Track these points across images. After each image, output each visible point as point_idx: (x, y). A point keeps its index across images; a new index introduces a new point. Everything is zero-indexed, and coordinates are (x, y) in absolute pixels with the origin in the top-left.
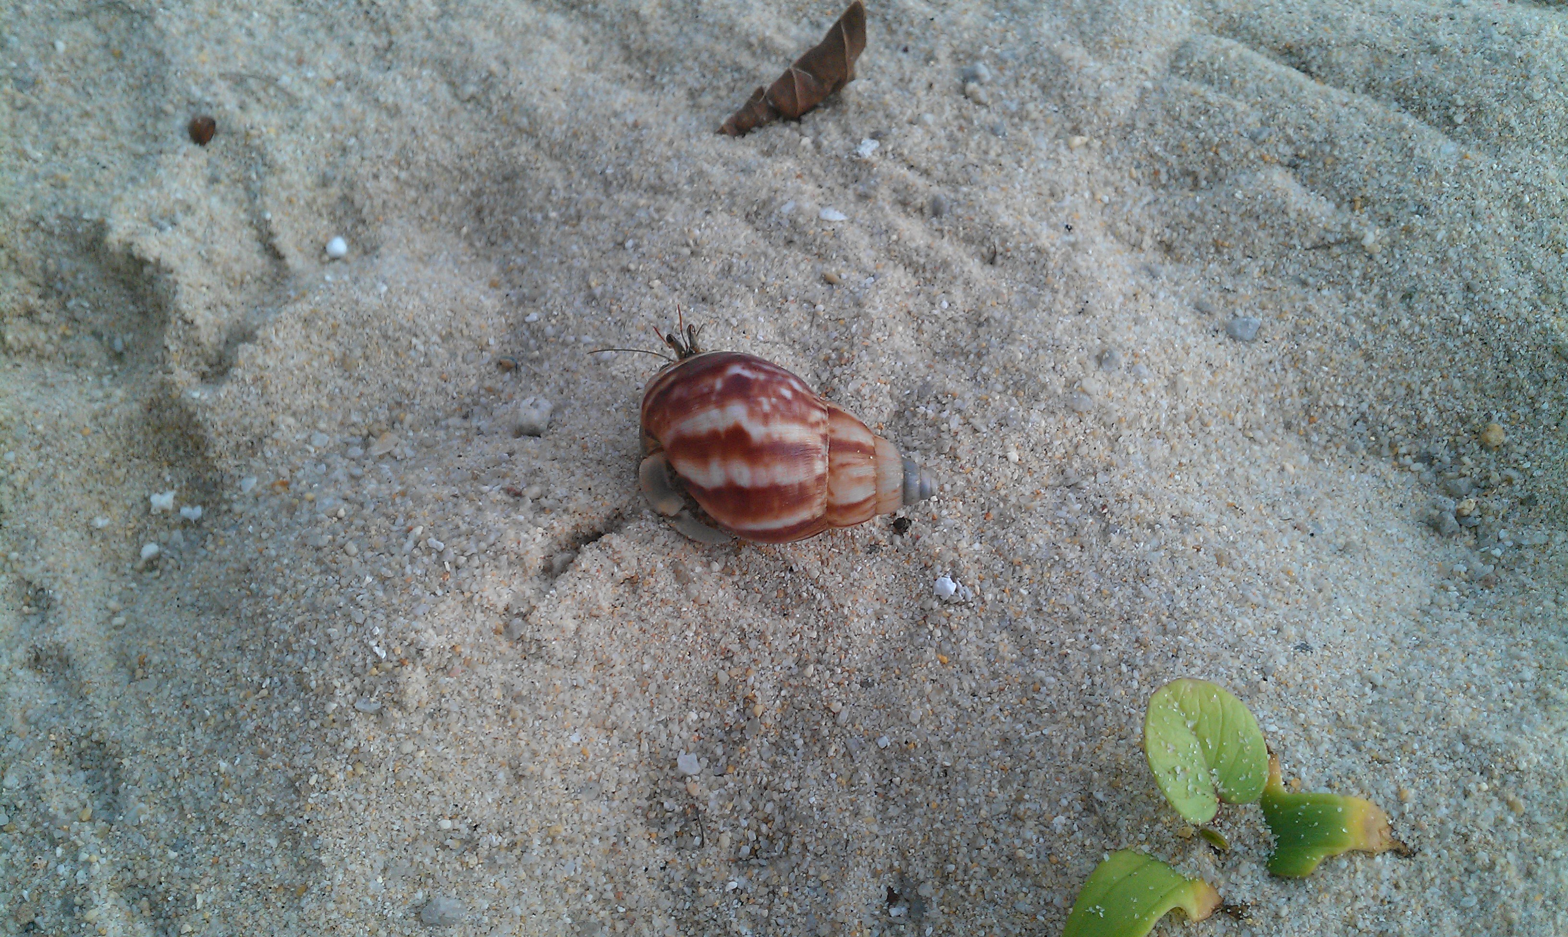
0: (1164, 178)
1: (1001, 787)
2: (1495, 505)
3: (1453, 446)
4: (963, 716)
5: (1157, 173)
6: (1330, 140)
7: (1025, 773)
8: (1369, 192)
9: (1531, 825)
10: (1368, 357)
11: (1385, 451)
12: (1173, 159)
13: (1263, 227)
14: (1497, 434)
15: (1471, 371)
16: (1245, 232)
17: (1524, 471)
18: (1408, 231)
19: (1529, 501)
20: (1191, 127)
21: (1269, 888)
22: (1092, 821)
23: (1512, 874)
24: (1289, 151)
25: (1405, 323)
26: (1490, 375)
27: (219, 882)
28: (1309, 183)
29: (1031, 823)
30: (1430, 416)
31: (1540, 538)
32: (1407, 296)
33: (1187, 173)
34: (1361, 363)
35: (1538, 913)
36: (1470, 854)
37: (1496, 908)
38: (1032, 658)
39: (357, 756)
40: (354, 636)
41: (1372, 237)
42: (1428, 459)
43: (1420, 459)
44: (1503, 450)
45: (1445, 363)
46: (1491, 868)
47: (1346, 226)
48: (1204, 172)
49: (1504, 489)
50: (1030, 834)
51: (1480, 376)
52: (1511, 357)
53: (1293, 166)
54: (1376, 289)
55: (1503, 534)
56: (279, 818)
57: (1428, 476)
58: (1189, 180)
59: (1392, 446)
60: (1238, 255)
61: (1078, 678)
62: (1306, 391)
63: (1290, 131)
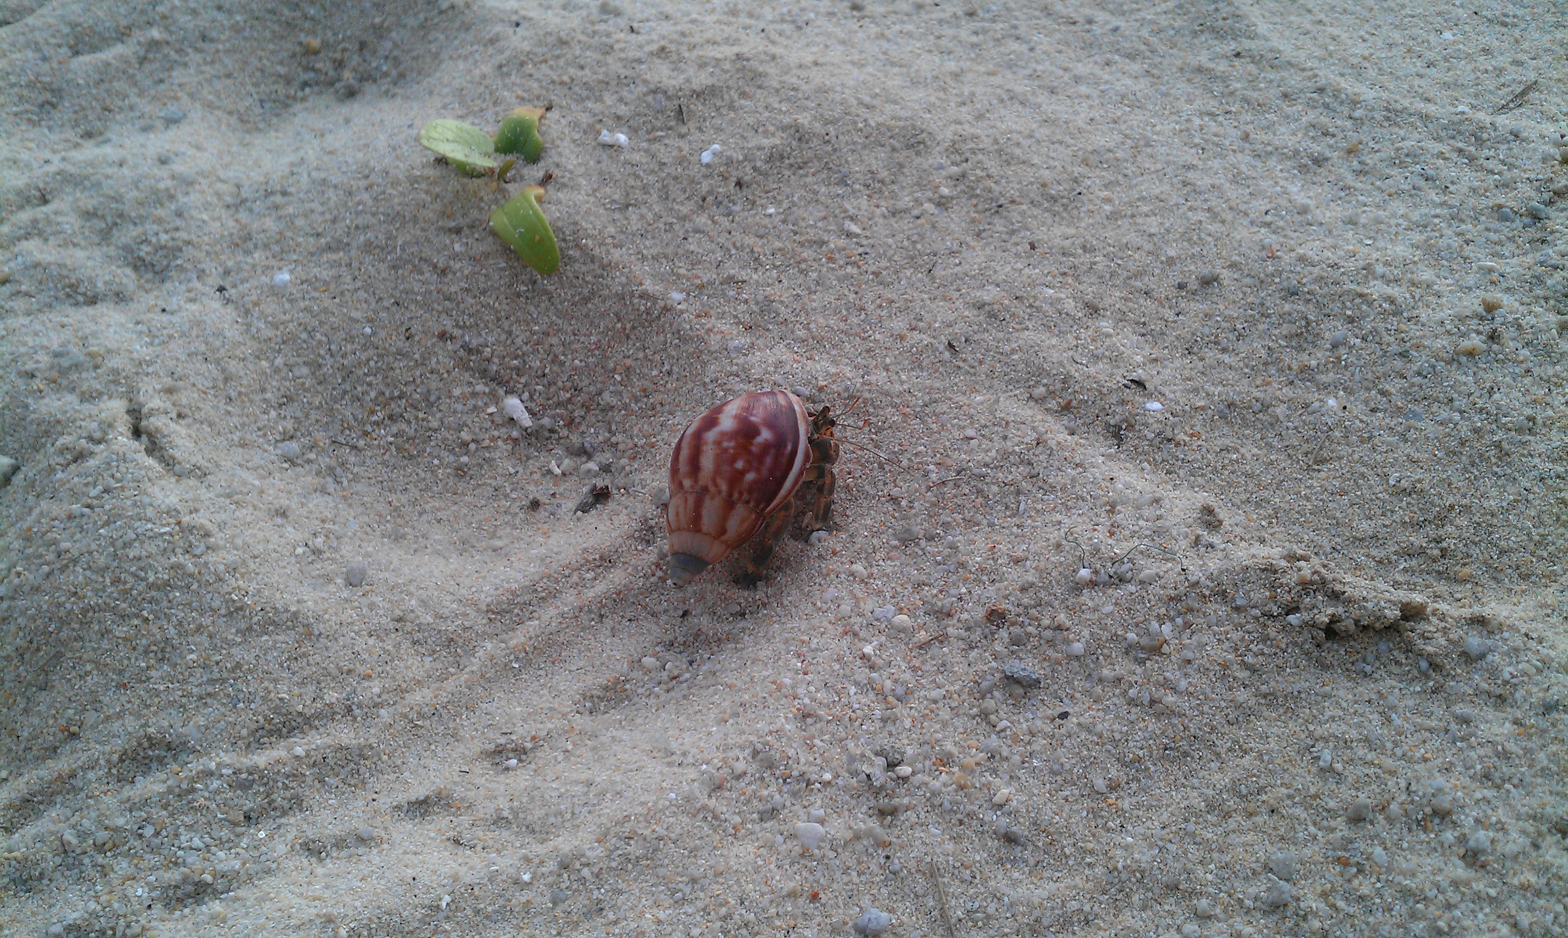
0: (35, 118)
1: (422, 273)
2: (354, 63)
3: (307, 69)
4: (366, 287)
5: (29, 120)
6: (73, 26)
7: (421, 259)
8: (124, 22)
9: (558, 57)
10: (229, 76)
11: (290, 102)
12: (27, 106)
13: (110, 82)
14: (315, 43)
15: (268, 34)
16: (107, 91)
17: (343, 40)
18: (164, 17)
19: (363, 45)
20: (12, 86)
21: (542, 164)
22: (466, 231)
23: (580, 73)
24: (64, 50)
25: (220, 47)
26: (276, 28)
27: (276, 681)
28: (94, 49)
29: (452, 263)
30: (282, 70)
31: (388, 45)
32: (204, 38)
33: (42, 106)
34: (229, 82)
35: (603, 69)
36: (562, 83)
37: (592, 84)
38: (348, 244)
39: (233, 569)
40: (142, 542)
41: (156, 33)
42: (305, 84)
43: (303, 89)
44: (326, 45)
45: (255, 44)
46: (572, 80)
47: (139, 43)
48: (48, 96)
49: (346, 55)
50: (458, 266)
51: (274, 32)
52: (273, 12)
53: (77, 53)
54: (190, 50)
55: (374, 64)
56: (250, 629)
57: (316, 89)
58: (47, 107)
59: (287, 97)
60: (120, 103)
61: (374, 221)
62: (230, 113)
63: (53, 41)
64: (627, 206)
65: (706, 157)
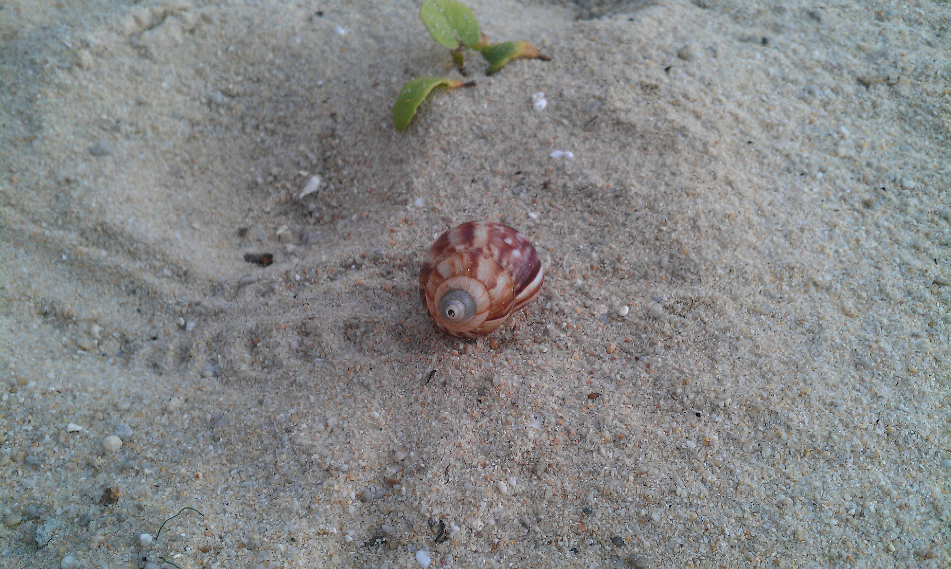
21: (486, 77)
22: (408, 75)
35: (606, 68)
50: (382, 88)
64: (484, 137)
65: (556, 154)
